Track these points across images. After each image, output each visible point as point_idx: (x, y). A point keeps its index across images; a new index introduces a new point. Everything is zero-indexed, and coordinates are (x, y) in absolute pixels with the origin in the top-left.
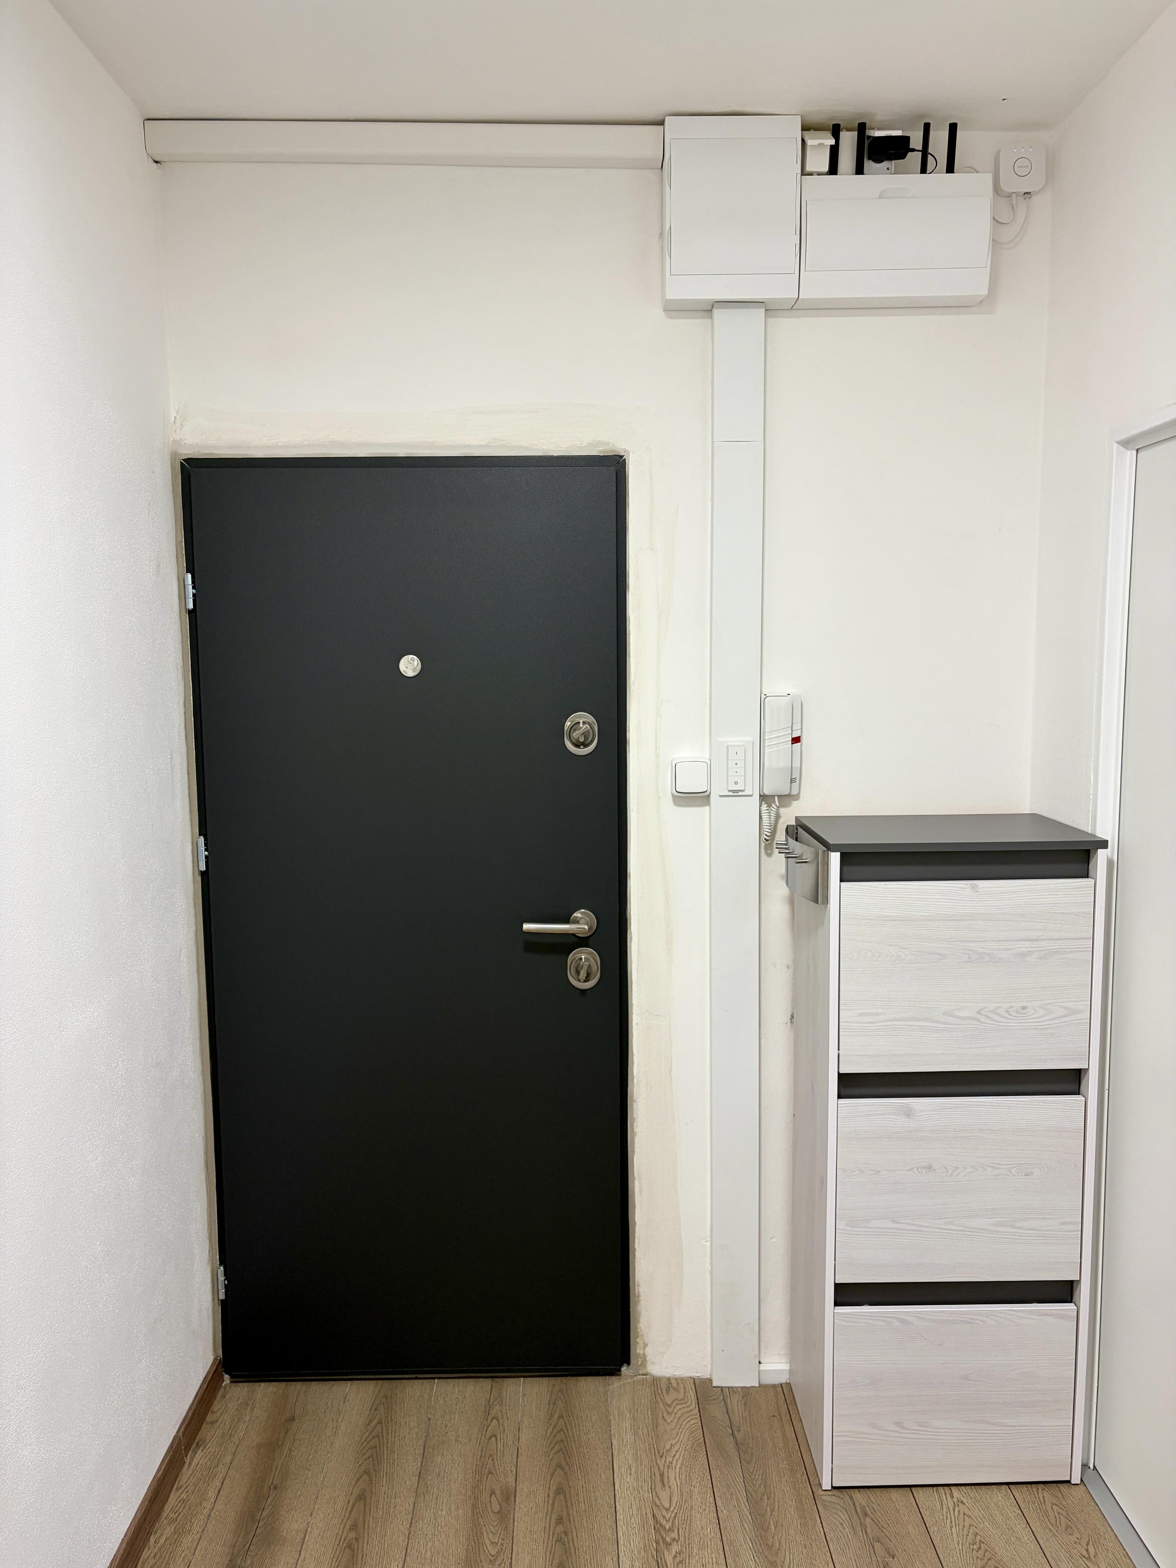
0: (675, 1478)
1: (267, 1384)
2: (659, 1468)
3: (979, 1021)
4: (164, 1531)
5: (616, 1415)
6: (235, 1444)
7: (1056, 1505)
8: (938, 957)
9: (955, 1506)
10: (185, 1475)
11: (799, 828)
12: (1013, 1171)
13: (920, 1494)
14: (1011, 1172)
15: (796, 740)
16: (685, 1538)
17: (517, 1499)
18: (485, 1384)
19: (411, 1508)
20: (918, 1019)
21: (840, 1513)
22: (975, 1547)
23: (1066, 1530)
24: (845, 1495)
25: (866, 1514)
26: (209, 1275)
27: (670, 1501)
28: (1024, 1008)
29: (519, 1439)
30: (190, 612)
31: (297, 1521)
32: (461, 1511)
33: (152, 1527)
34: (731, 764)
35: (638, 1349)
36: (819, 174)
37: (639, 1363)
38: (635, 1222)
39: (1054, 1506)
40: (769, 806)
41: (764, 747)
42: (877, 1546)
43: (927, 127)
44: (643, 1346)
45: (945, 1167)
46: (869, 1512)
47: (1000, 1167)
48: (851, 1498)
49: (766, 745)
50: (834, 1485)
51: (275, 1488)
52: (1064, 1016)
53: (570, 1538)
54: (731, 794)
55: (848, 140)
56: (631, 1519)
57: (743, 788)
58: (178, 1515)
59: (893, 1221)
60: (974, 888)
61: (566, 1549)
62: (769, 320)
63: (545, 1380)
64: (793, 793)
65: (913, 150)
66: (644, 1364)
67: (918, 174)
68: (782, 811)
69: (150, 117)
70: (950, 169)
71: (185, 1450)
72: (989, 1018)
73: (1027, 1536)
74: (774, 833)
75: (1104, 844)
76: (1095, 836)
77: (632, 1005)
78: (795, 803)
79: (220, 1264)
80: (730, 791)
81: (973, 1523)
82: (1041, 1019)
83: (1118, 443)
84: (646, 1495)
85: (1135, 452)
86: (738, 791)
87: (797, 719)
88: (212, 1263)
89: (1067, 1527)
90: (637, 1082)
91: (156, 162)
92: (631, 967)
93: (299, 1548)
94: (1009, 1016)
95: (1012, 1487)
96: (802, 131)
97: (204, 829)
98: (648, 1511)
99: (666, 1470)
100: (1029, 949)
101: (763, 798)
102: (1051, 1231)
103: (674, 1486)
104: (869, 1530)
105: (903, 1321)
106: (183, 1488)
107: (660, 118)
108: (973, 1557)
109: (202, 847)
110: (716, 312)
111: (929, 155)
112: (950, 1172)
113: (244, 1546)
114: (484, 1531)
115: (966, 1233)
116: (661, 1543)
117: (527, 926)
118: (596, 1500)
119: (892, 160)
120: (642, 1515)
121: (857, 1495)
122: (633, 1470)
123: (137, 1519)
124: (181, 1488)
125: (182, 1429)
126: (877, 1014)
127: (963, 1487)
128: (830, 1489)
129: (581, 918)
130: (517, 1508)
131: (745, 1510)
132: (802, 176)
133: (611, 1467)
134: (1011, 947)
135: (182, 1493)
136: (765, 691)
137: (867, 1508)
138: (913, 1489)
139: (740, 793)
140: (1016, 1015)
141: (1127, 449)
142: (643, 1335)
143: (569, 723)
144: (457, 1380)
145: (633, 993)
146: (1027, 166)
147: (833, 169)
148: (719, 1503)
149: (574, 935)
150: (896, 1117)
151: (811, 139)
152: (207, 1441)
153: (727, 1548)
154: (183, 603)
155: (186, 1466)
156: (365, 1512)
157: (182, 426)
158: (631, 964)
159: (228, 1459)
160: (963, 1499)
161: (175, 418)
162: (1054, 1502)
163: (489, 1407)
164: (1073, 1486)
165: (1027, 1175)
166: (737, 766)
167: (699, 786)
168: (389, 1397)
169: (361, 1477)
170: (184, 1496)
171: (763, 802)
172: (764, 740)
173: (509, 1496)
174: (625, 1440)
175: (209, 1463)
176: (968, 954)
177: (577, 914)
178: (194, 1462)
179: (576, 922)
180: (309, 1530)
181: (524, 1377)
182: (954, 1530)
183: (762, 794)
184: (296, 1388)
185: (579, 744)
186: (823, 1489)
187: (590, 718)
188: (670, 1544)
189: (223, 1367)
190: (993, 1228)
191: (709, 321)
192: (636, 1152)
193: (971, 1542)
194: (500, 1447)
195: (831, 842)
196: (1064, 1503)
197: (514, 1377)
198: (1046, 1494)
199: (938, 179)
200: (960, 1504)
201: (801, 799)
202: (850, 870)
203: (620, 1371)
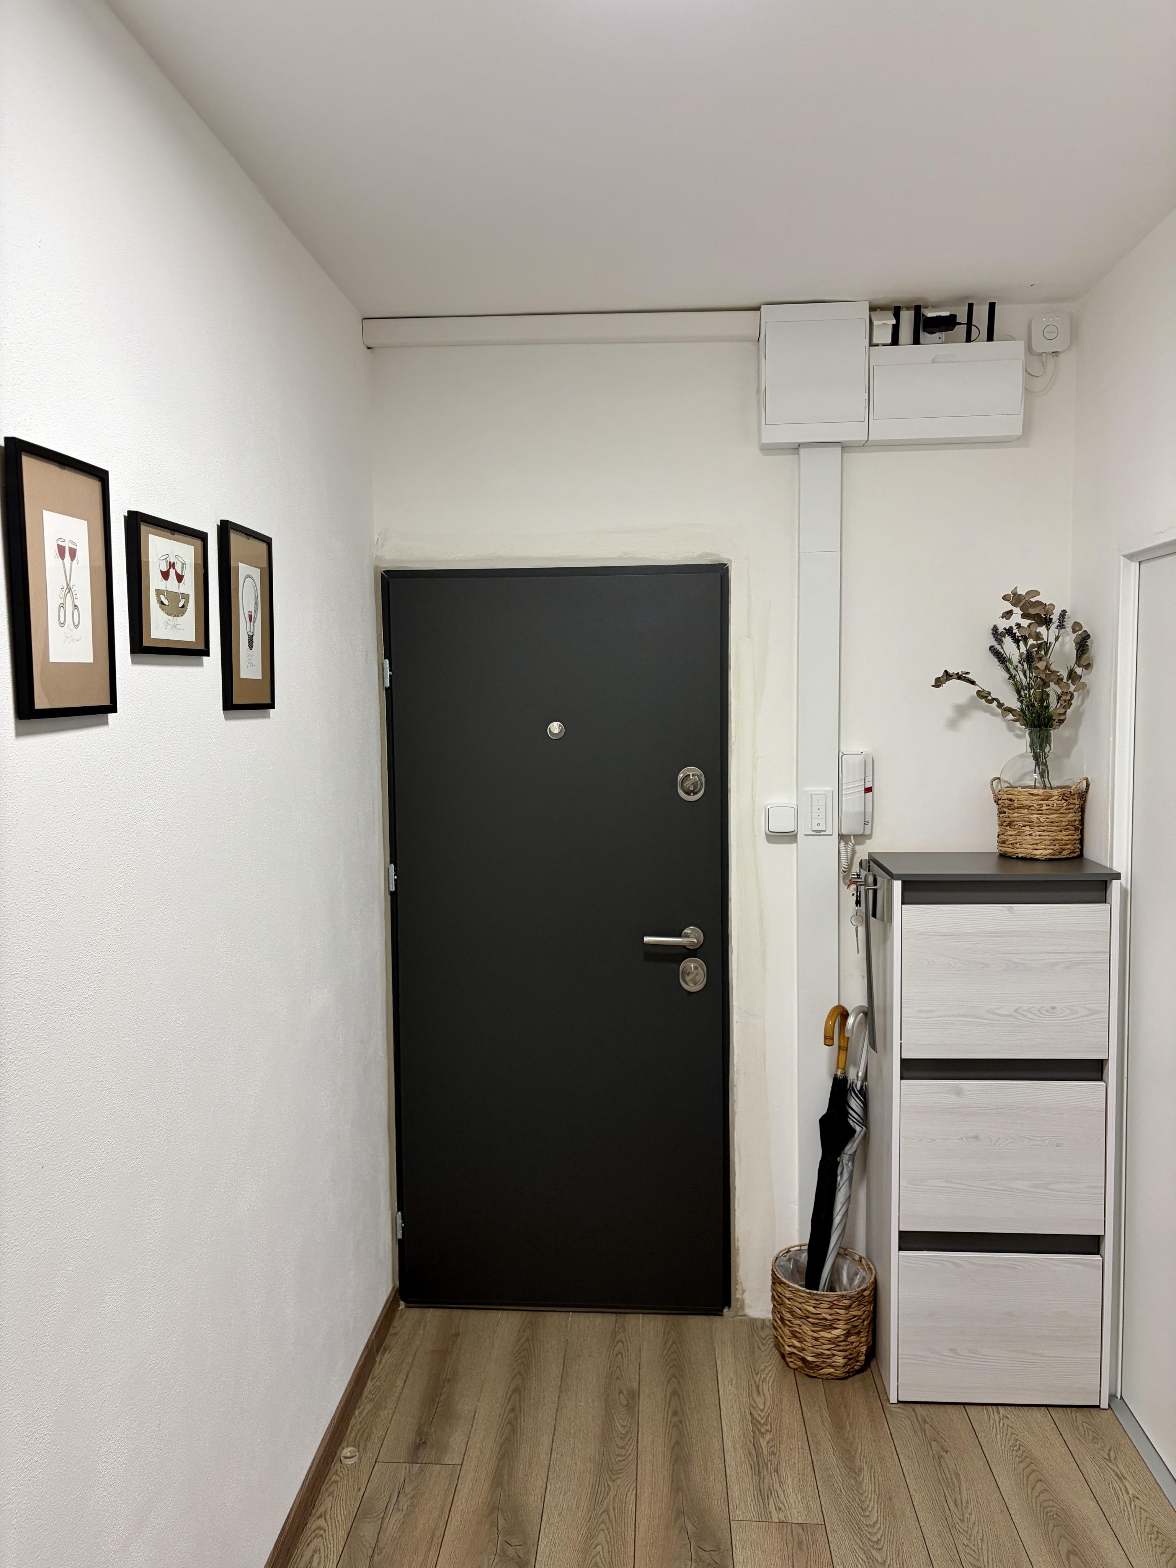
0: (769, 1390)
1: (434, 1309)
2: (755, 1381)
3: (1015, 1017)
4: (365, 1407)
5: (720, 1343)
6: (414, 1349)
7: (1086, 1423)
8: (982, 965)
9: (1000, 1419)
10: (377, 1369)
11: (871, 862)
12: (1046, 1142)
13: (971, 1410)
14: (1045, 1143)
15: (868, 790)
16: (776, 1430)
17: (640, 1397)
18: (612, 1318)
19: (557, 1399)
20: (966, 1016)
21: (904, 1420)
22: (1015, 1448)
23: (1093, 1440)
24: (909, 1408)
25: (925, 1422)
26: (390, 1219)
27: (764, 1404)
28: (1053, 1008)
29: (640, 1357)
30: (387, 689)
31: (468, 1404)
32: (596, 1403)
33: (357, 1401)
34: (815, 809)
35: (737, 1294)
36: (884, 345)
37: (738, 1306)
38: (735, 1187)
39: (1084, 1424)
40: (846, 843)
41: (842, 795)
42: (933, 1443)
43: (971, 306)
44: (741, 1292)
45: (990, 1138)
46: (928, 1420)
47: (1036, 1139)
48: (914, 1410)
49: (843, 793)
50: (899, 1400)
51: (448, 1381)
52: (1087, 1016)
53: (684, 1426)
54: (814, 833)
55: (907, 318)
56: (732, 1415)
57: (824, 829)
58: (376, 1396)
59: (947, 1181)
60: (1010, 910)
61: (680, 1433)
62: (845, 455)
63: (660, 1317)
64: (866, 833)
65: (960, 324)
66: (742, 1307)
67: (963, 342)
68: (857, 848)
69: (367, 317)
70: (990, 338)
71: (376, 1350)
72: (1024, 1016)
73: (1058, 1442)
74: (850, 865)
75: (1118, 876)
76: (1112, 869)
77: (733, 1006)
78: (868, 842)
79: (398, 1211)
80: (813, 831)
81: (1014, 1432)
82: (1067, 1018)
83: (1124, 556)
84: (745, 1400)
85: (1138, 564)
86: (820, 831)
87: (869, 772)
88: (392, 1209)
89: (1094, 1438)
90: (737, 1070)
91: (369, 348)
92: (732, 974)
93: (471, 1423)
94: (1039, 1015)
95: (1050, 1409)
96: (870, 311)
97: (393, 859)
98: (747, 1411)
99: (761, 1384)
100: (1056, 960)
101: (841, 837)
102: (1079, 1193)
103: (767, 1394)
104: (927, 1432)
105: (954, 1263)
106: (377, 1378)
107: (758, 305)
108: (1013, 1455)
109: (392, 872)
110: (802, 450)
111: (973, 327)
112: (994, 1141)
113: (429, 1419)
114: (615, 1417)
115: (1007, 1192)
116: (757, 1433)
117: (647, 939)
118: (704, 1401)
119: (943, 331)
120: (741, 1412)
121: (919, 1409)
122: (734, 1382)
123: (347, 1394)
124: (374, 1378)
125: (374, 1334)
126: (932, 1011)
127: (1008, 1407)
128: (896, 1402)
129: (691, 934)
130: (641, 1404)
131: (826, 1414)
132: (871, 347)
133: (716, 1379)
134: (1041, 958)
135: (376, 1381)
136: (843, 749)
137: (927, 1418)
138: (966, 1407)
139: (822, 833)
140: (1045, 1013)
141: (1132, 561)
142: (741, 1283)
143: (681, 775)
144: (588, 1314)
145: (734, 997)
146: (1054, 332)
147: (895, 341)
148: (804, 1408)
149: (684, 947)
150: (947, 1095)
151: (876, 320)
152: (392, 1347)
153: (810, 1439)
154: (382, 682)
155: (377, 1363)
156: (520, 1400)
157: (383, 546)
158: (732, 972)
159: (410, 1360)
160: (1007, 1415)
161: (378, 539)
162: (1085, 1420)
163: (614, 1334)
164: (1102, 1411)
165: (1058, 1146)
166: (819, 811)
167: (788, 827)
168: (533, 1323)
169: (516, 1376)
170: (378, 1383)
171: (842, 841)
172: (842, 790)
173: (634, 1396)
174: (727, 1362)
175: (395, 1362)
176: (1007, 964)
177: (687, 931)
178: (383, 1361)
179: (687, 936)
180: (478, 1410)
181: (643, 1314)
182: (998, 1436)
183: (840, 834)
184: (458, 1314)
185: (688, 792)
186: (891, 1402)
187: (698, 771)
188: (764, 1434)
189: (399, 1294)
190: (1029, 1189)
191: (795, 457)
192: (736, 1129)
193: (1012, 1444)
194: (625, 1361)
195: (894, 872)
196: (1094, 1422)
197: (634, 1313)
198: (1079, 1415)
199: (980, 347)
200: (1005, 1419)
201: (873, 839)
202: (910, 895)
203: (722, 1311)
